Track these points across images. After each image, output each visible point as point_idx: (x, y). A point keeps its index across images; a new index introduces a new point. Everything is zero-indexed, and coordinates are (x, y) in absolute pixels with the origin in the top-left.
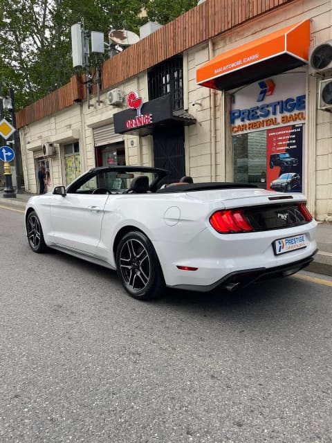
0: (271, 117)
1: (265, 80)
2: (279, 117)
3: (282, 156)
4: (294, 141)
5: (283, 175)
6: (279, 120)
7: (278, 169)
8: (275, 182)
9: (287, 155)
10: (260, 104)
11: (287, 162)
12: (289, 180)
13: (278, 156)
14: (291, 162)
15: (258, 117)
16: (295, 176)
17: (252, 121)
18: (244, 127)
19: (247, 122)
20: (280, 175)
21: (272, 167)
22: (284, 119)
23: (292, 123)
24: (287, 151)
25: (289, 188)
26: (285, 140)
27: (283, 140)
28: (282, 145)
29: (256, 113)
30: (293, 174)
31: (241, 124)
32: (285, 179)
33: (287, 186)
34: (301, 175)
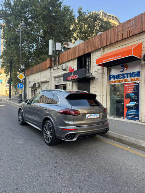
0: (126, 78)
1: (124, 64)
2: (129, 79)
3: (130, 94)
4: (136, 89)
5: (131, 102)
6: (129, 80)
7: (129, 100)
8: (128, 105)
9: (133, 94)
10: (121, 73)
11: (133, 97)
12: (134, 104)
13: (129, 94)
14: (135, 97)
15: (121, 78)
16: (136, 103)
17: (118, 80)
18: (115, 82)
19: (116, 80)
20: (130, 102)
21: (126, 99)
22: (132, 80)
23: (134, 82)
24: (133, 92)
25: (134, 108)
26: (132, 88)
27: (131, 88)
28: (131, 90)
29: (120, 77)
30: (135, 102)
31: (114, 80)
32: (132, 104)
33: (133, 107)
34: (139, 103)
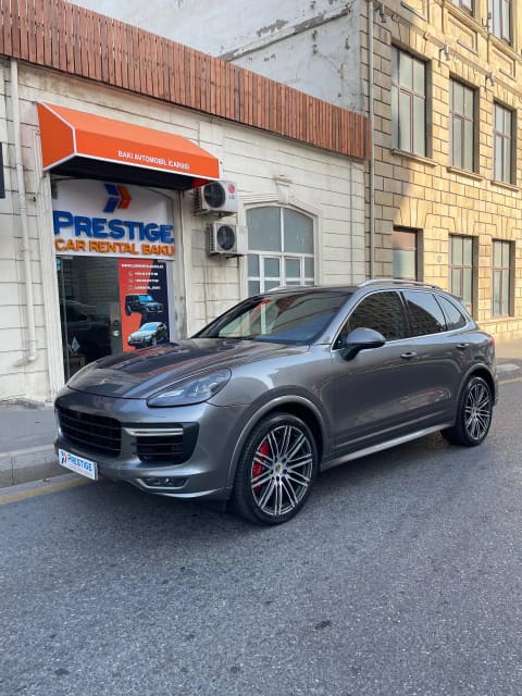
0: (125, 240)
1: (116, 184)
2: (138, 244)
3: (142, 299)
4: (156, 274)
5: (144, 326)
6: (138, 248)
7: (137, 316)
8: (135, 335)
9: (150, 298)
10: (109, 217)
11: (149, 308)
12: (154, 332)
13: (137, 297)
14: (155, 307)
15: (105, 235)
16: (161, 326)
17: (97, 240)
18: (81, 245)
19: (84, 237)
20: (142, 325)
21: (129, 314)
22: (146, 249)
23: (153, 256)
24: (149, 291)
25: (155, 343)
26: (145, 277)
27: (142, 277)
28: (143, 284)
29: (103, 228)
30: (158, 324)
31: (75, 239)
32: (148, 331)
33: (151, 340)
34: (167, 325)
